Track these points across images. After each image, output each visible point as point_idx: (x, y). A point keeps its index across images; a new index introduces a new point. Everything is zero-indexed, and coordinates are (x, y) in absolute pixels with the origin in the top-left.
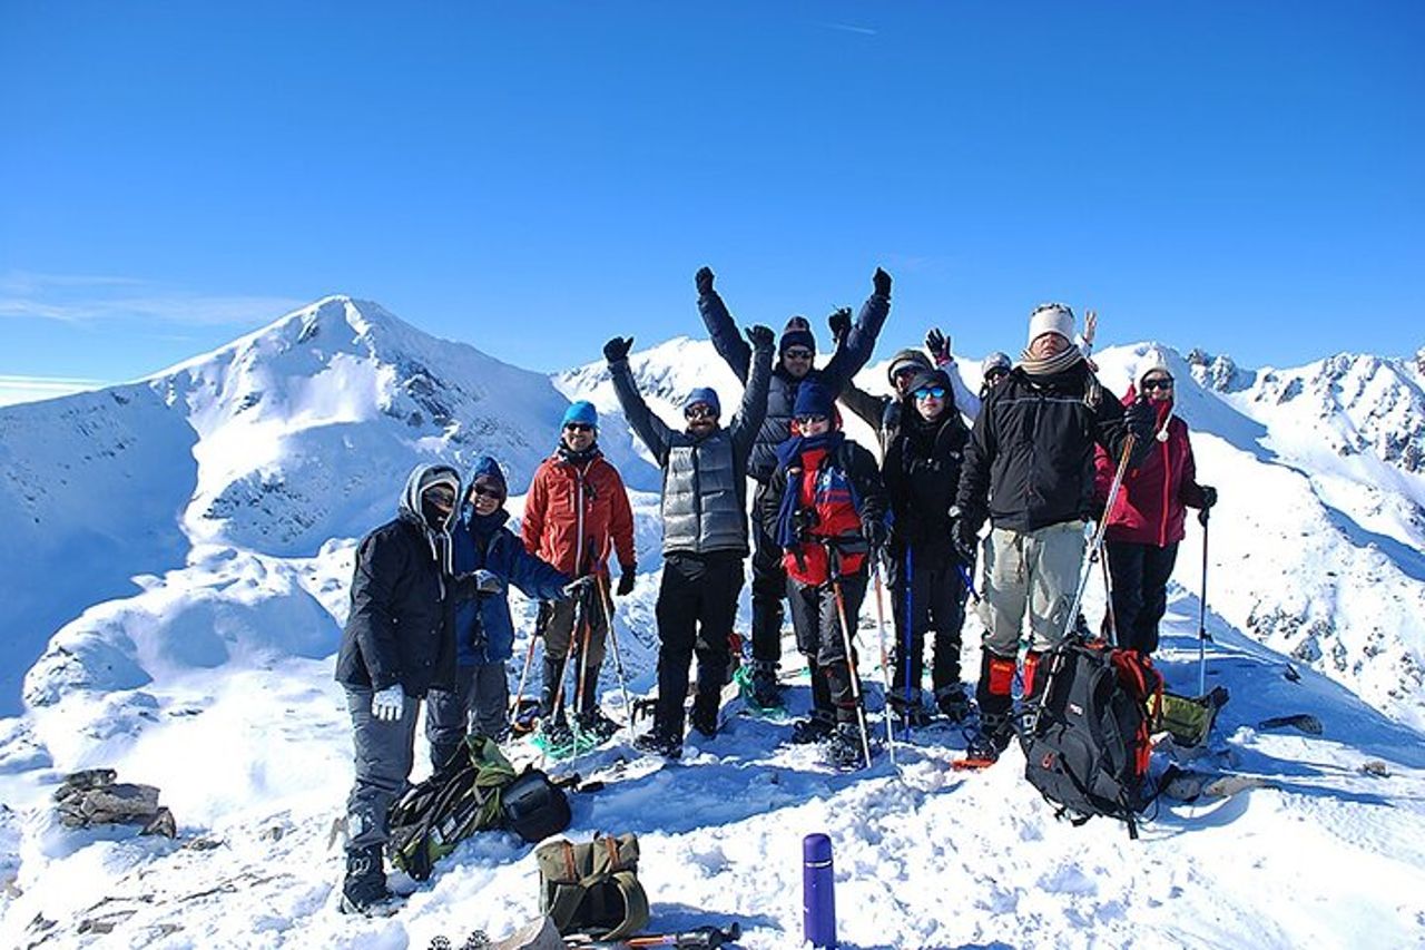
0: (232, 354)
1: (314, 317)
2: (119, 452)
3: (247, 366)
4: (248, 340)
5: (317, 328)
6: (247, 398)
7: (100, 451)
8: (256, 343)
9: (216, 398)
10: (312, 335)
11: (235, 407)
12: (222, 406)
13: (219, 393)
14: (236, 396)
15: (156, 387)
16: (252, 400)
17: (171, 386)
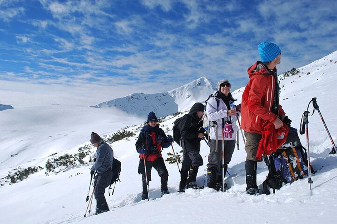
0: (183, 88)
1: (199, 81)
2: (165, 105)
3: (187, 90)
4: (187, 85)
5: (200, 83)
6: (188, 96)
7: (162, 104)
8: (188, 85)
9: (182, 96)
10: (199, 84)
11: (186, 97)
12: (183, 97)
13: (182, 95)
14: (186, 95)
15: (170, 93)
16: (189, 96)
17: (173, 93)
